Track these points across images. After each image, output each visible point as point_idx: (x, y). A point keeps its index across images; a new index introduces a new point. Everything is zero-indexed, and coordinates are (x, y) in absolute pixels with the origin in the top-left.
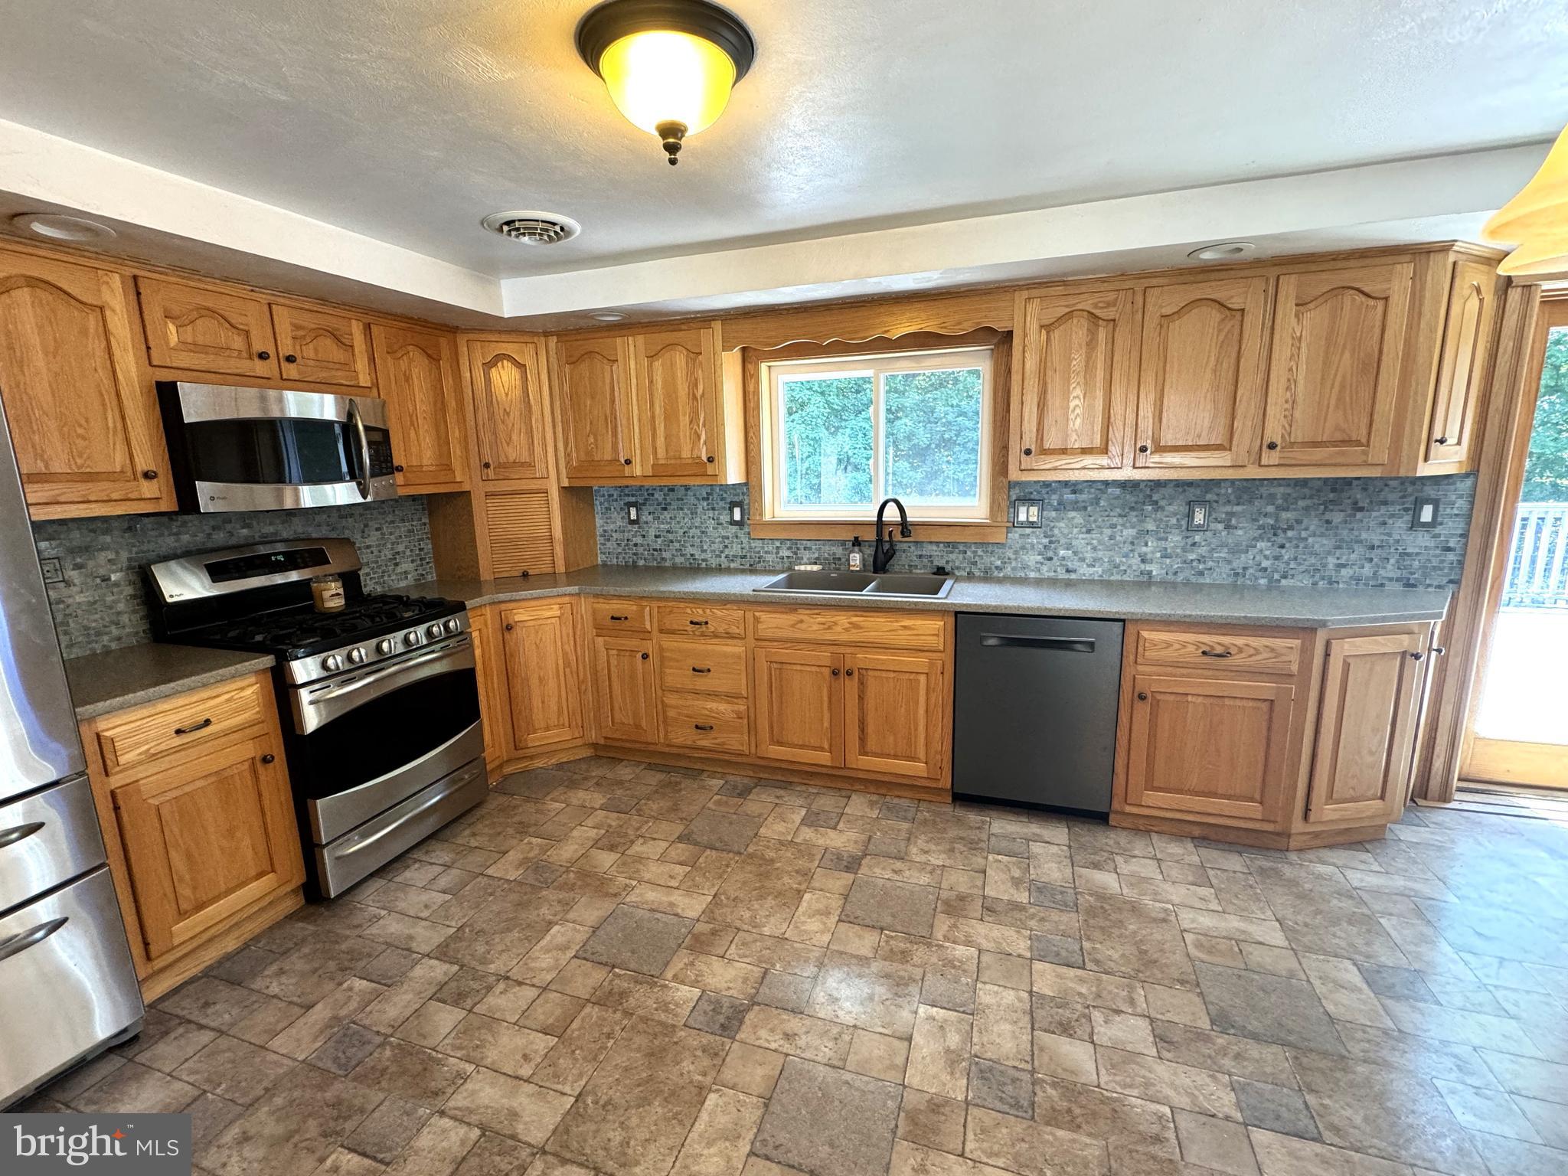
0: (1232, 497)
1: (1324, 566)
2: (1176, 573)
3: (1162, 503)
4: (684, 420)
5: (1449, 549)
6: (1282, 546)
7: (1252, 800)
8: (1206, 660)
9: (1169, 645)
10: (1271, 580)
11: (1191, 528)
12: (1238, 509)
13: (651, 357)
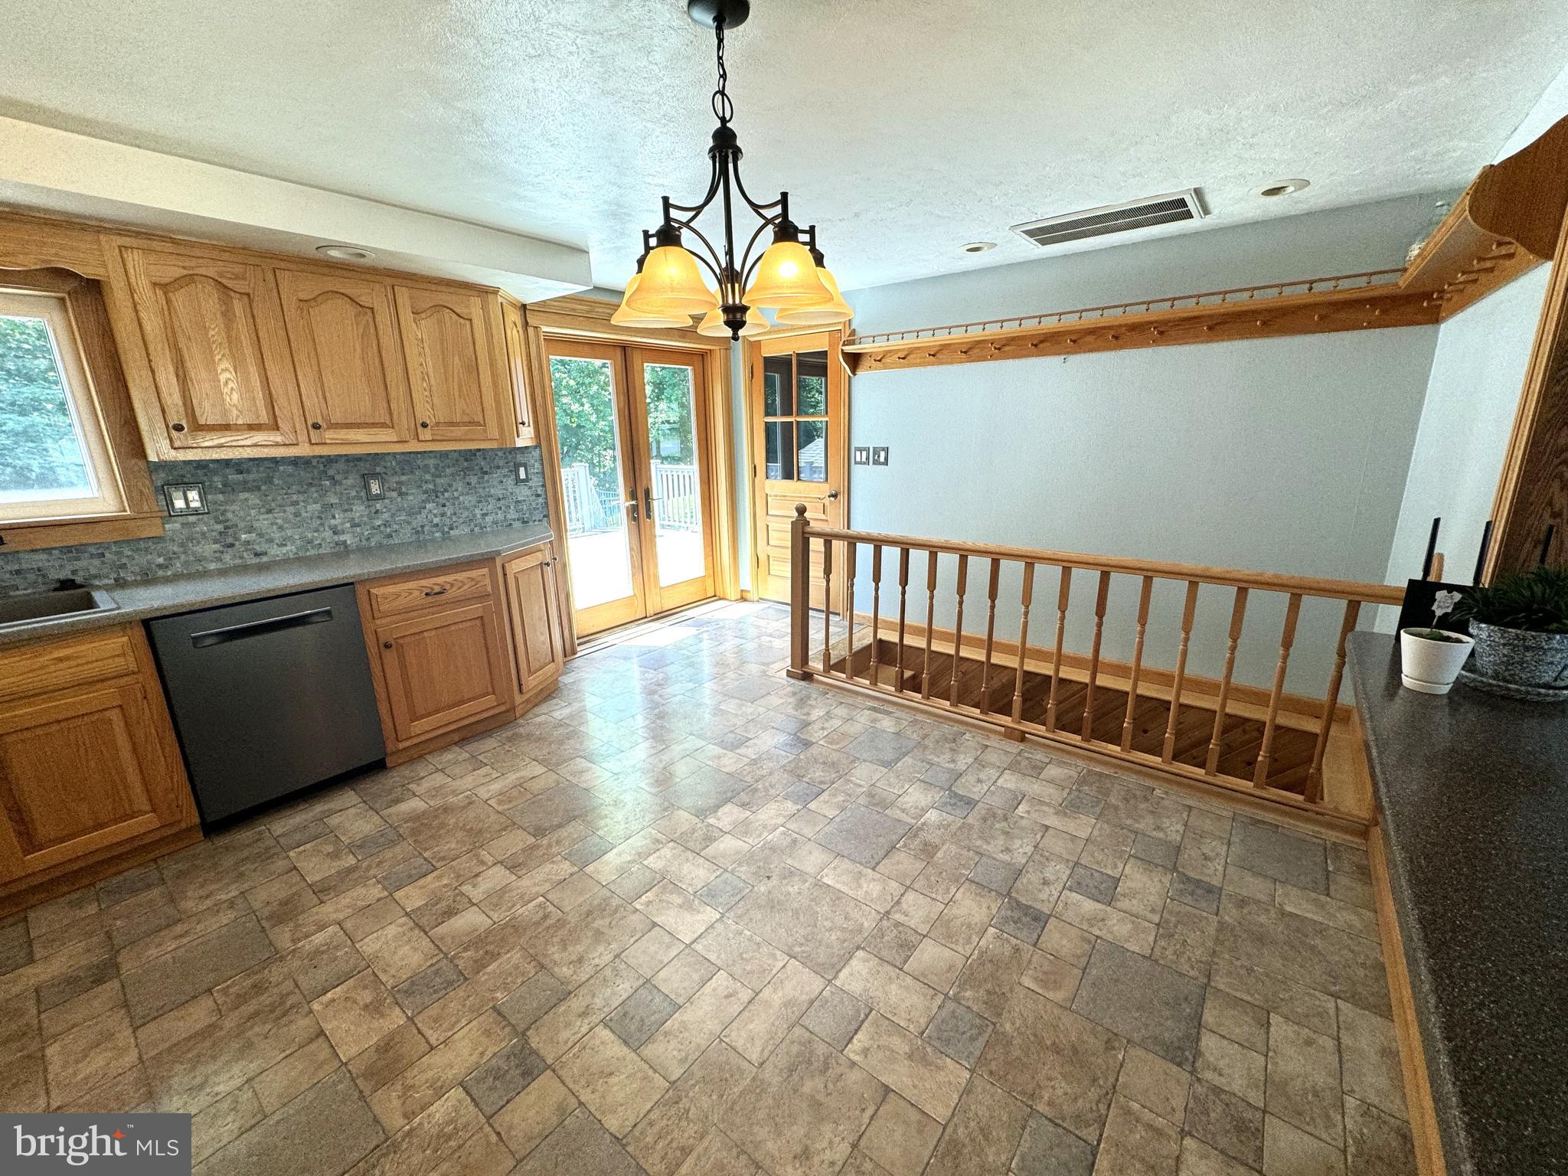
0: (397, 469)
1: (475, 516)
2: (368, 539)
3: (337, 477)
5: (538, 496)
6: (444, 506)
7: (488, 694)
8: (430, 599)
9: (398, 595)
10: (443, 533)
11: (371, 498)
12: (404, 478)
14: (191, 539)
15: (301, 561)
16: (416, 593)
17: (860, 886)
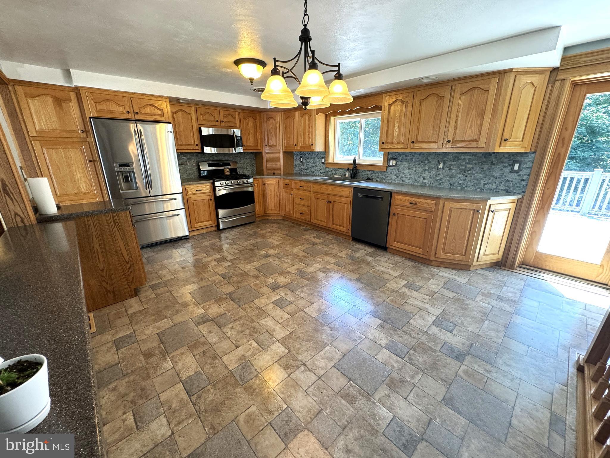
0: (452, 159)
1: (480, 183)
2: (433, 184)
3: (431, 160)
4: (307, 134)
5: (523, 180)
6: (466, 176)
7: (420, 248)
8: (411, 205)
9: (401, 200)
10: (462, 188)
11: (438, 170)
12: (454, 163)
13: (301, 117)
14: (391, 173)
15: (413, 186)
16: (407, 201)
17: (323, 358)
